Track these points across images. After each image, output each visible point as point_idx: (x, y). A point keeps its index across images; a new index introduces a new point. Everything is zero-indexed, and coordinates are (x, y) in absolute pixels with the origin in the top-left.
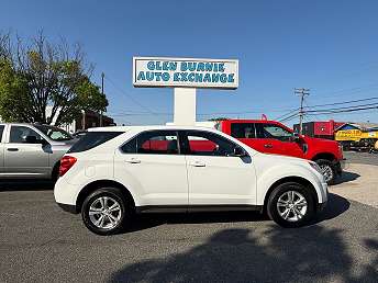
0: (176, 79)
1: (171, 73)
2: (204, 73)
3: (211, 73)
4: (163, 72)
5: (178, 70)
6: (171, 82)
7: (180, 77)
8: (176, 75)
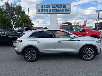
0: (50, 11)
1: (49, 9)
2: (59, 9)
3: (62, 8)
4: (46, 9)
5: (51, 8)
6: (48, 12)
7: (51, 10)
8: (50, 10)
